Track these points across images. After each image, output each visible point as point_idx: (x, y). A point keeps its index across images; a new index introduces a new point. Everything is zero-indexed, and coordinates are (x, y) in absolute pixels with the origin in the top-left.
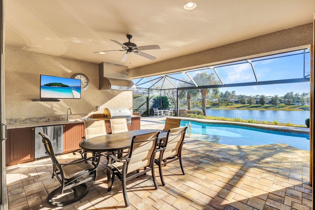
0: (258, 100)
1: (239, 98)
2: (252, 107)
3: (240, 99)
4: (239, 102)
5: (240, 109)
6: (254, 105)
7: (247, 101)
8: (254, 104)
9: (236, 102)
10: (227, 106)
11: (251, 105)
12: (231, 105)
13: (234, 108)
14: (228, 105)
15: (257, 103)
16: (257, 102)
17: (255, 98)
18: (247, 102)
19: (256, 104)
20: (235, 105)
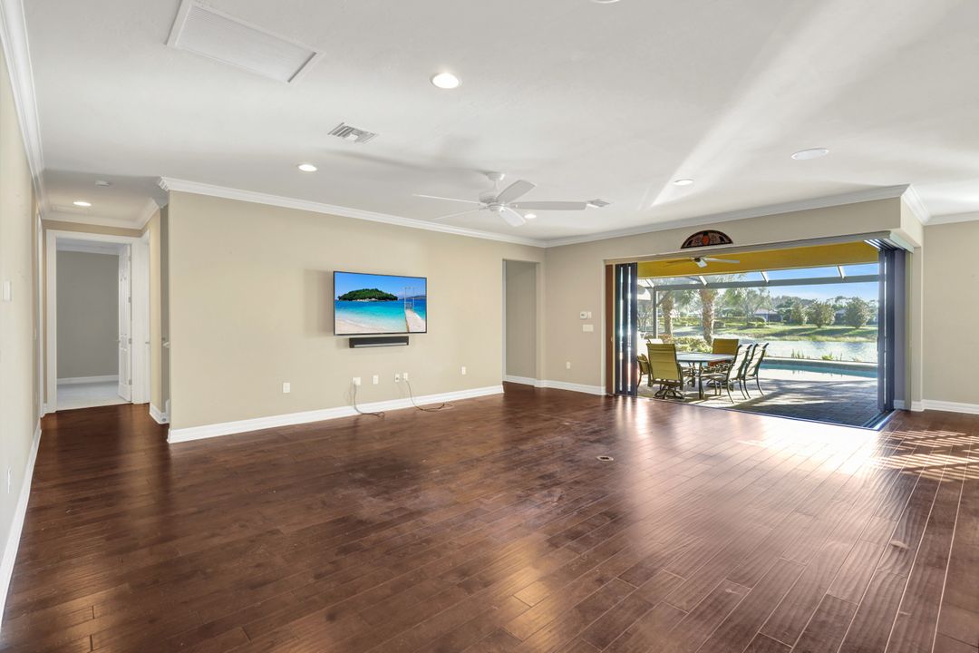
0: (843, 312)
1: (781, 306)
2: (823, 333)
3: (784, 310)
4: (782, 317)
5: (786, 337)
6: (828, 328)
7: (808, 314)
8: (828, 324)
9: (773, 319)
10: (745, 331)
11: (819, 326)
12: (759, 327)
13: (768, 335)
14: (750, 326)
15: (839, 320)
16: (837, 317)
17: (834, 307)
18: (806, 319)
19: (835, 324)
20: (770, 326)
